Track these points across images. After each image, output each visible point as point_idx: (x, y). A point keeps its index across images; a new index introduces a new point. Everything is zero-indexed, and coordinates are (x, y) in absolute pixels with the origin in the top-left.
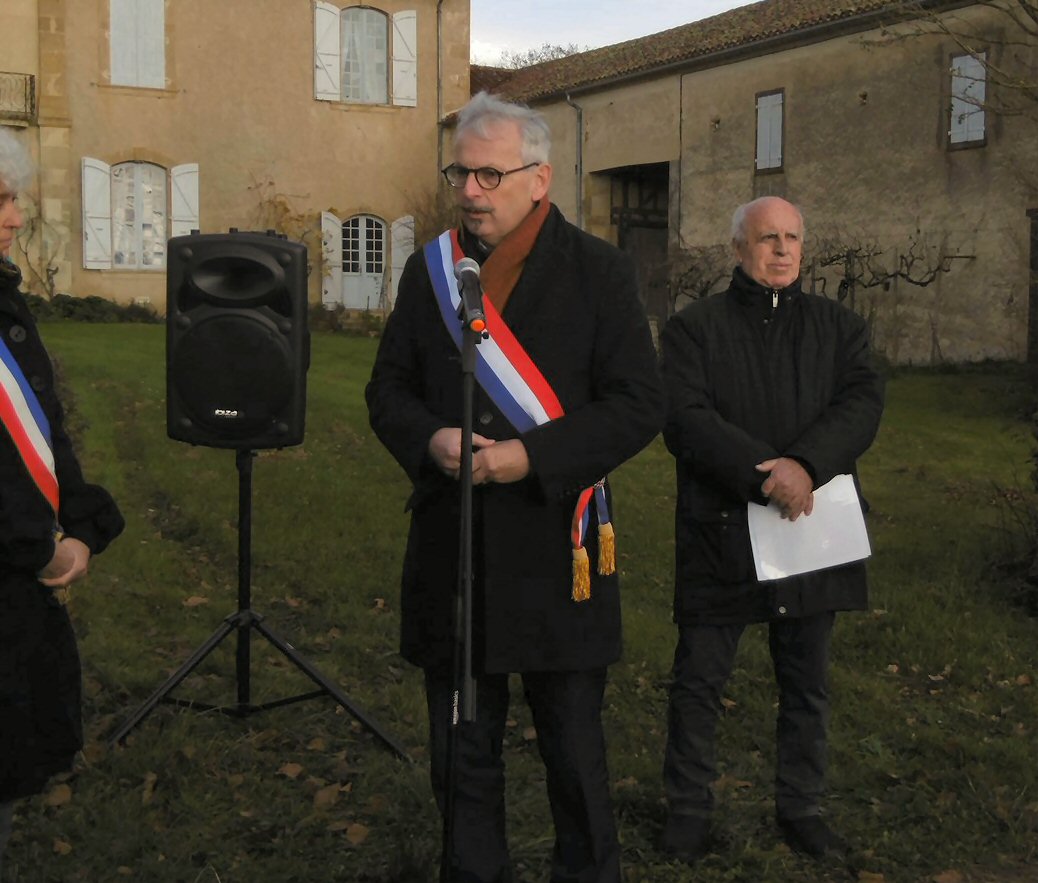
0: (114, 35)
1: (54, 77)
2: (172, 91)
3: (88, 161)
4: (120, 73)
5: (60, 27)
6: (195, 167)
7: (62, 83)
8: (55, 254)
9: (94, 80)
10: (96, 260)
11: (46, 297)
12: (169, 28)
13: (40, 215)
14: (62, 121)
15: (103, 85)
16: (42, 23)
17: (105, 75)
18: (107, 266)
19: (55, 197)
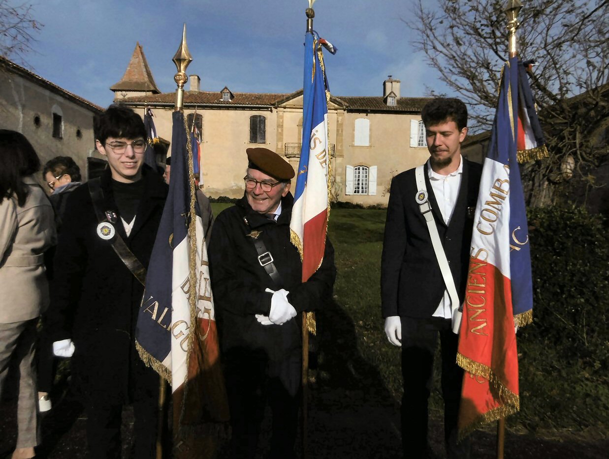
0: (356, 133)
1: (340, 144)
2: (370, 146)
3: (348, 166)
4: (357, 143)
5: (342, 132)
6: (376, 167)
7: (342, 146)
8: (338, 191)
9: (351, 145)
10: (349, 192)
11: (336, 202)
12: (370, 130)
13: (335, 180)
14: (342, 156)
15: (353, 146)
16: (338, 131)
17: (353, 143)
18: (352, 194)
19: (339, 176)
